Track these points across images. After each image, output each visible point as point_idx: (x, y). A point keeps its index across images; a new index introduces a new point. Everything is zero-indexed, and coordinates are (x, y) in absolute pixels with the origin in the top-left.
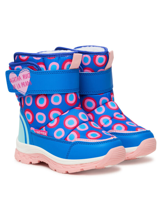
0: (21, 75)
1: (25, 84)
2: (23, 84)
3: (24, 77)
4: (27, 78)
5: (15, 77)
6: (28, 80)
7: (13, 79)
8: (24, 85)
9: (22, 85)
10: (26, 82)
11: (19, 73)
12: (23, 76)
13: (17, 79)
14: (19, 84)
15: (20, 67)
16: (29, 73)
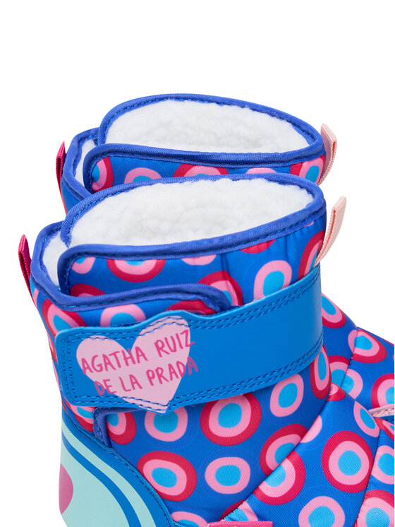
0: (144, 342)
1: (166, 374)
2: (155, 375)
3: (159, 349)
4: (175, 350)
5: (114, 354)
6: (183, 355)
7: (99, 360)
8: (160, 376)
9: (150, 379)
10: (170, 366)
11: (134, 338)
12: (156, 344)
13: (126, 359)
14: (131, 376)
15: (132, 310)
16: (186, 332)
